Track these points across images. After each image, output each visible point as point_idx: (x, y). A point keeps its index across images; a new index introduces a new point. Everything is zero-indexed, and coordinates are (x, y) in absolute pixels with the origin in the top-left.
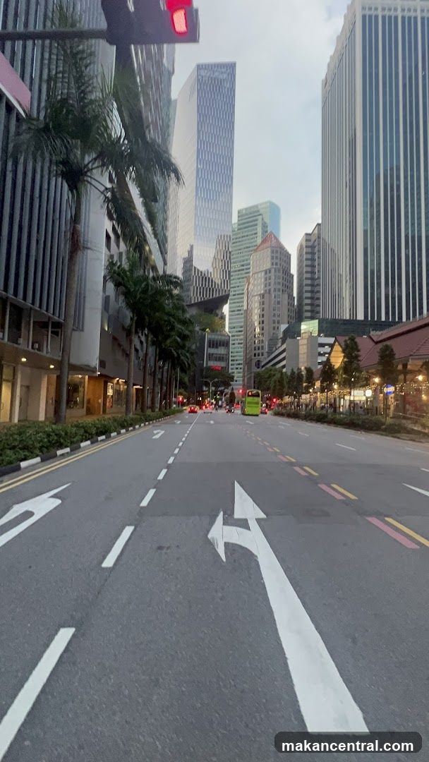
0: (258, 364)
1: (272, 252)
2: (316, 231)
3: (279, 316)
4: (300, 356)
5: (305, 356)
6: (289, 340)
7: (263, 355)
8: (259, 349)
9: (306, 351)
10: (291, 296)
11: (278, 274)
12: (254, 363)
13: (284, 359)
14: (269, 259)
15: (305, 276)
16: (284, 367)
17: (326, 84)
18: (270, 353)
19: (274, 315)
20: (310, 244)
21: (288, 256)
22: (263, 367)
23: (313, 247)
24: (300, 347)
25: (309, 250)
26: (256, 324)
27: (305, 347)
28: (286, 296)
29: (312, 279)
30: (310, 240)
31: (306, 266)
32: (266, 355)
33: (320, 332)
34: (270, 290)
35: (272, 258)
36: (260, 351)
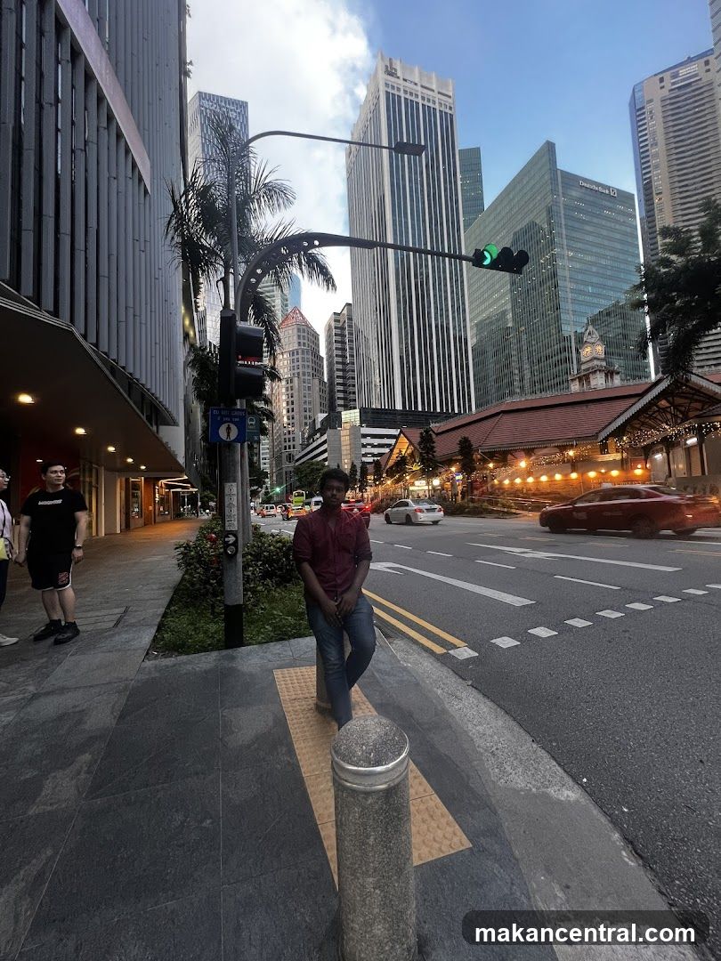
0: (290, 458)
1: (299, 330)
2: (345, 312)
3: (310, 403)
4: (343, 448)
5: (348, 447)
6: (329, 431)
7: (294, 448)
8: (289, 441)
9: (348, 442)
10: (321, 381)
11: (306, 356)
12: (284, 456)
13: (325, 451)
14: (295, 338)
15: (336, 359)
16: (325, 460)
17: (350, 153)
18: (304, 446)
19: (305, 402)
20: (340, 325)
21: (316, 336)
22: (297, 460)
23: (343, 327)
24: (342, 439)
25: (339, 331)
26: (285, 412)
27: (347, 438)
28: (317, 381)
29: (343, 363)
30: (339, 321)
31: (336, 349)
32: (298, 448)
33: (362, 422)
34: (298, 374)
35: (299, 336)
36: (291, 443)
